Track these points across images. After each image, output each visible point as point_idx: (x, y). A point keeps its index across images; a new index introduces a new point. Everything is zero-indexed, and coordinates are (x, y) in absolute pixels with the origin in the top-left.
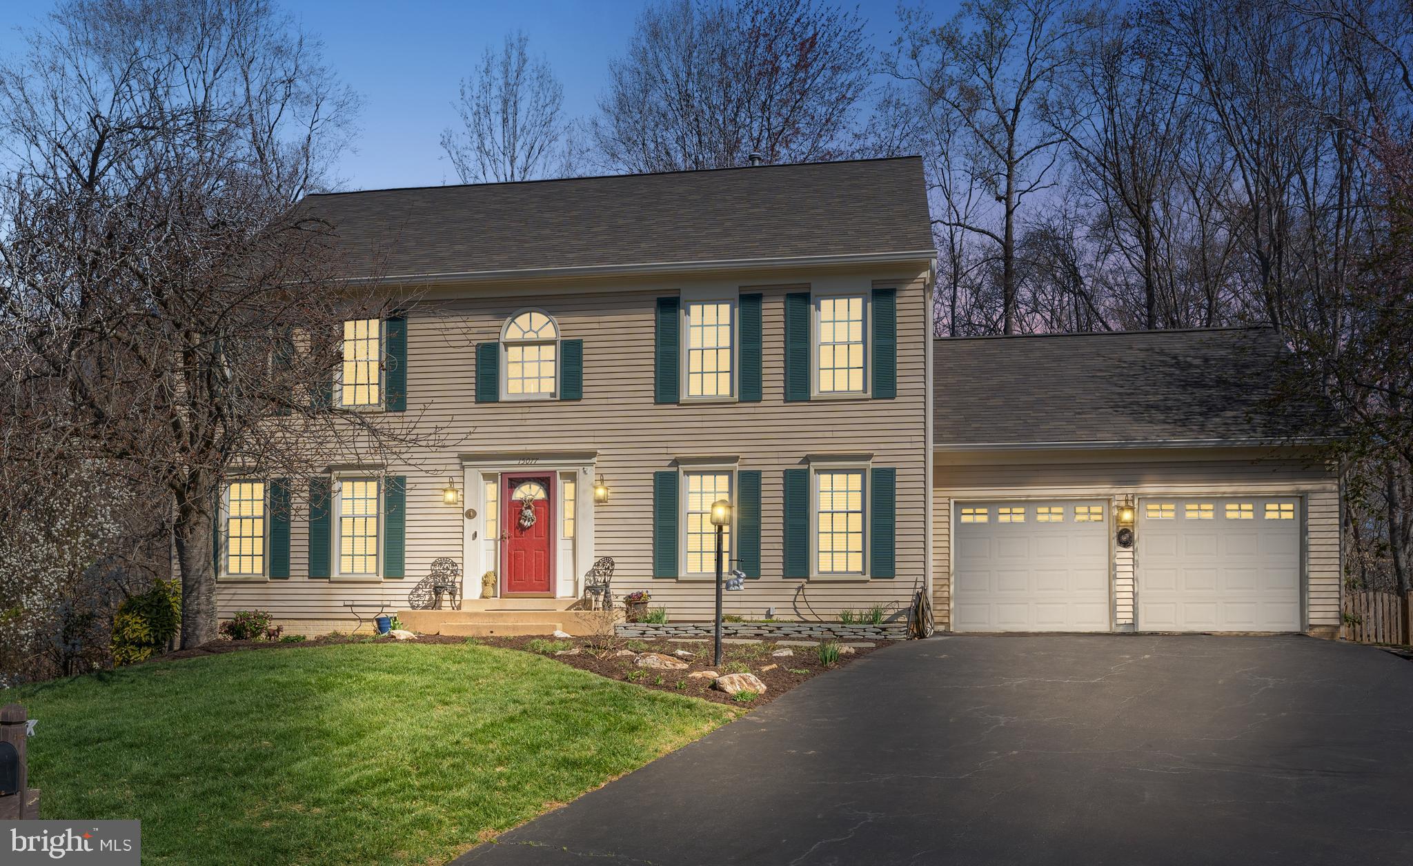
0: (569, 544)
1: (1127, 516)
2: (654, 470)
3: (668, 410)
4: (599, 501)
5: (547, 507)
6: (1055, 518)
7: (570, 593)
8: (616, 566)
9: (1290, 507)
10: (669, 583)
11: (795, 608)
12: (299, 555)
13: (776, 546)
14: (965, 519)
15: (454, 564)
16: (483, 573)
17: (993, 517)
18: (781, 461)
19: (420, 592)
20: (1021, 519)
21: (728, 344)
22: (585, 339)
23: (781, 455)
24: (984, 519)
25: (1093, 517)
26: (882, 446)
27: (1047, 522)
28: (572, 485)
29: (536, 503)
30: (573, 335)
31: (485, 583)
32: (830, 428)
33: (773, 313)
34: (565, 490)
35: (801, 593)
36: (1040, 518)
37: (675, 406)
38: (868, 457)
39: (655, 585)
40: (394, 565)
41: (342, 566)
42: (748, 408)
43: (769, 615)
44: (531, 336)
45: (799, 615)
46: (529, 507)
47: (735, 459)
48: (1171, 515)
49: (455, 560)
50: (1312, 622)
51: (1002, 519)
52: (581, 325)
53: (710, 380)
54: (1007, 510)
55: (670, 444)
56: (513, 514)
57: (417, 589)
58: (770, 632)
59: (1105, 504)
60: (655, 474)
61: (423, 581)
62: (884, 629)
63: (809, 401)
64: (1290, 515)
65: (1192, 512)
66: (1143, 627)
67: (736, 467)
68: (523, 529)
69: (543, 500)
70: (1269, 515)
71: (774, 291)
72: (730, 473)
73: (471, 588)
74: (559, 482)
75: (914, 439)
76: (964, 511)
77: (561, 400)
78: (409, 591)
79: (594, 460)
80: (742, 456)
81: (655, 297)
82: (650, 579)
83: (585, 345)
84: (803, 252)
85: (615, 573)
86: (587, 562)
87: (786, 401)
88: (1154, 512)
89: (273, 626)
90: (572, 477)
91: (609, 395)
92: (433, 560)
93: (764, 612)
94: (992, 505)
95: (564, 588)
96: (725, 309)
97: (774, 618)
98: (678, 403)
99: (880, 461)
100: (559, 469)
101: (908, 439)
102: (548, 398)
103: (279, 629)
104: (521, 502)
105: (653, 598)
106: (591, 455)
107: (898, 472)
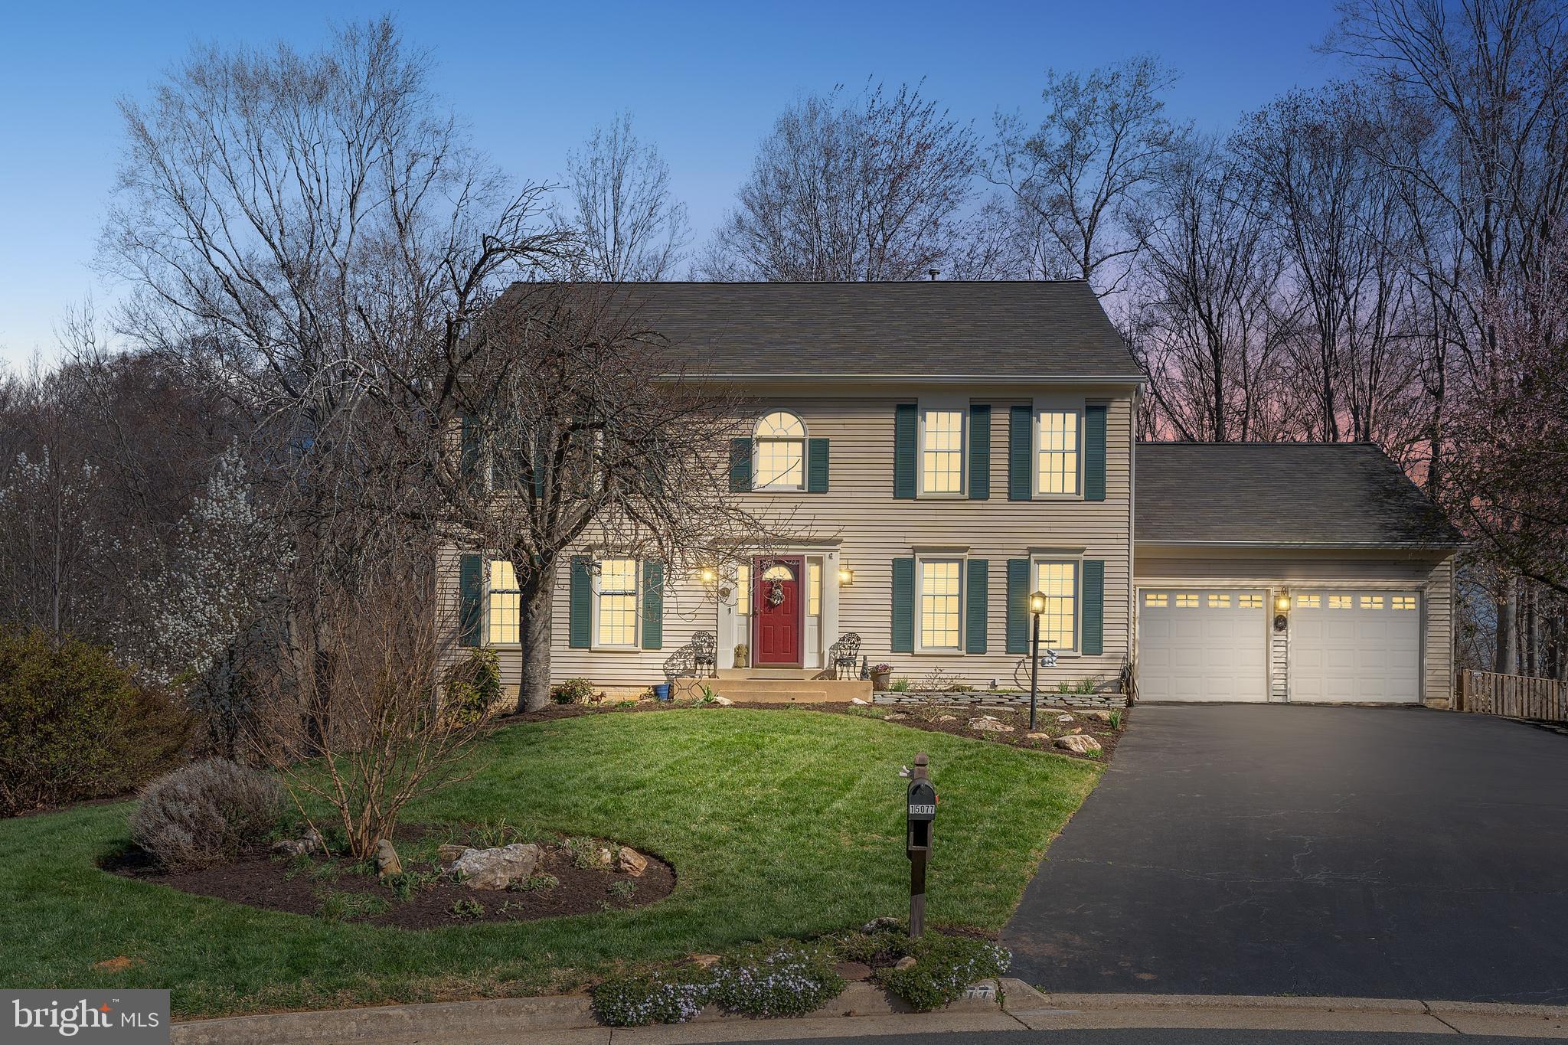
0: (815, 621)
1: (1283, 604)
2: (893, 557)
3: (906, 504)
4: (842, 585)
5: (795, 588)
6: (1223, 604)
7: (816, 665)
8: (862, 641)
9: (1412, 600)
10: (905, 657)
11: (1016, 680)
12: (560, 626)
13: (1001, 626)
14: (1149, 604)
15: (710, 637)
16: (735, 645)
17: (1171, 601)
18: (1005, 552)
19: (675, 662)
20: (1196, 604)
21: (959, 448)
22: (831, 438)
23: (1005, 546)
24: (1164, 604)
25: (1255, 604)
26: (1093, 541)
27: (1216, 608)
28: (818, 568)
29: (785, 583)
30: (820, 435)
31: (737, 655)
32: (1048, 524)
33: (1000, 421)
34: (812, 572)
35: (1022, 666)
36: (1211, 604)
37: (912, 501)
38: (1081, 550)
39: (893, 658)
40: (652, 637)
41: (602, 637)
42: (977, 505)
43: (994, 685)
44: (781, 433)
45: (1019, 685)
46: (778, 587)
47: (966, 549)
48: (1317, 605)
49: (711, 633)
50: (1428, 695)
51: (1179, 604)
52: (829, 426)
53: (942, 478)
54: (1184, 597)
55: (907, 534)
56: (763, 593)
57: (671, 659)
58: (1010, 700)
59: (1264, 593)
60: (893, 560)
61: (678, 652)
62: (1107, 699)
63: (1030, 500)
64: (1413, 607)
65: (1335, 602)
66: (1294, 697)
67: (966, 556)
68: (772, 606)
69: (790, 581)
70: (1395, 606)
71: (1001, 403)
72: (960, 561)
73: (726, 660)
74: (807, 565)
75: (1120, 536)
76: (1149, 597)
77: (809, 492)
78: (664, 661)
79: (838, 547)
80: (972, 546)
81: (895, 404)
82: (889, 653)
83: (831, 444)
84: (1026, 371)
85: (861, 647)
86: (832, 637)
87: (1010, 499)
88: (1303, 601)
89: (597, 692)
90: (819, 561)
91: (854, 489)
92: (693, 633)
93: (990, 682)
94: (1172, 592)
95: (810, 661)
96: (957, 417)
97: (999, 688)
98: (915, 499)
99: (1090, 555)
100: (807, 554)
101: (1115, 536)
102: (796, 490)
103: (602, 695)
104: (771, 583)
105: (895, 670)
106: (840, 541)
107: (1106, 564)
